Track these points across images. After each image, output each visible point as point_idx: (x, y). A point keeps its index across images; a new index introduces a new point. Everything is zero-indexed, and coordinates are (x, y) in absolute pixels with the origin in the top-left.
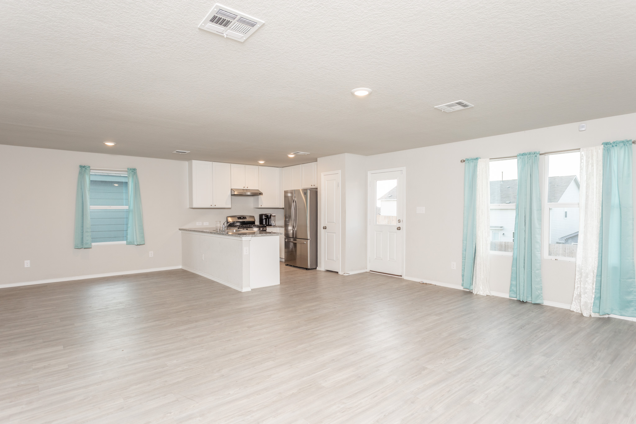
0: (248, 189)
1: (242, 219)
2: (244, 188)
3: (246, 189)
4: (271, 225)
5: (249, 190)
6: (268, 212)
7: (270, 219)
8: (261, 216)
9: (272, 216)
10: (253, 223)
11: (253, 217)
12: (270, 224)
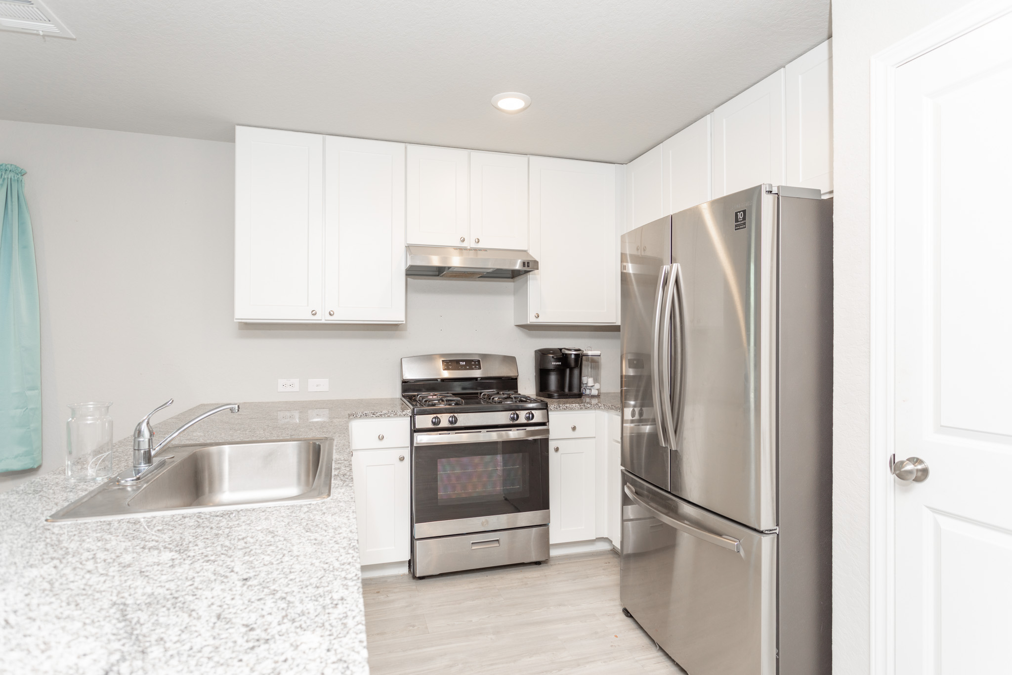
0: (480, 246)
1: (464, 368)
2: (465, 245)
3: (474, 245)
4: (580, 395)
5: (485, 250)
6: (569, 344)
7: (576, 372)
8: (542, 355)
9: (587, 360)
10: (510, 383)
11: (511, 360)
12: (576, 391)
